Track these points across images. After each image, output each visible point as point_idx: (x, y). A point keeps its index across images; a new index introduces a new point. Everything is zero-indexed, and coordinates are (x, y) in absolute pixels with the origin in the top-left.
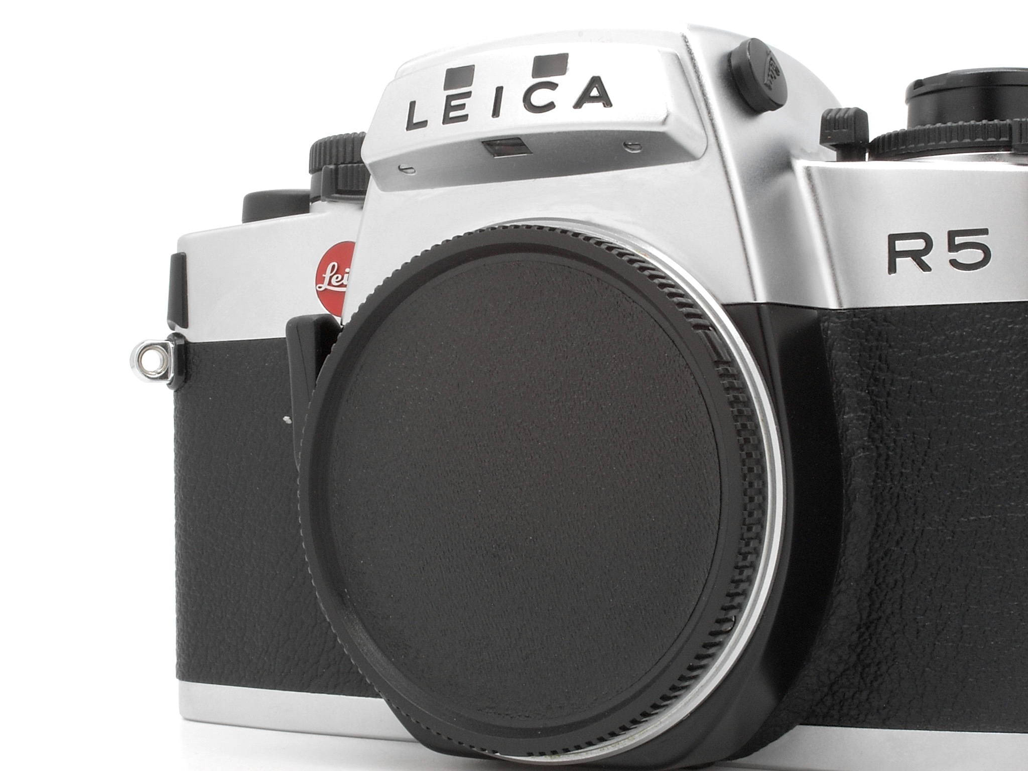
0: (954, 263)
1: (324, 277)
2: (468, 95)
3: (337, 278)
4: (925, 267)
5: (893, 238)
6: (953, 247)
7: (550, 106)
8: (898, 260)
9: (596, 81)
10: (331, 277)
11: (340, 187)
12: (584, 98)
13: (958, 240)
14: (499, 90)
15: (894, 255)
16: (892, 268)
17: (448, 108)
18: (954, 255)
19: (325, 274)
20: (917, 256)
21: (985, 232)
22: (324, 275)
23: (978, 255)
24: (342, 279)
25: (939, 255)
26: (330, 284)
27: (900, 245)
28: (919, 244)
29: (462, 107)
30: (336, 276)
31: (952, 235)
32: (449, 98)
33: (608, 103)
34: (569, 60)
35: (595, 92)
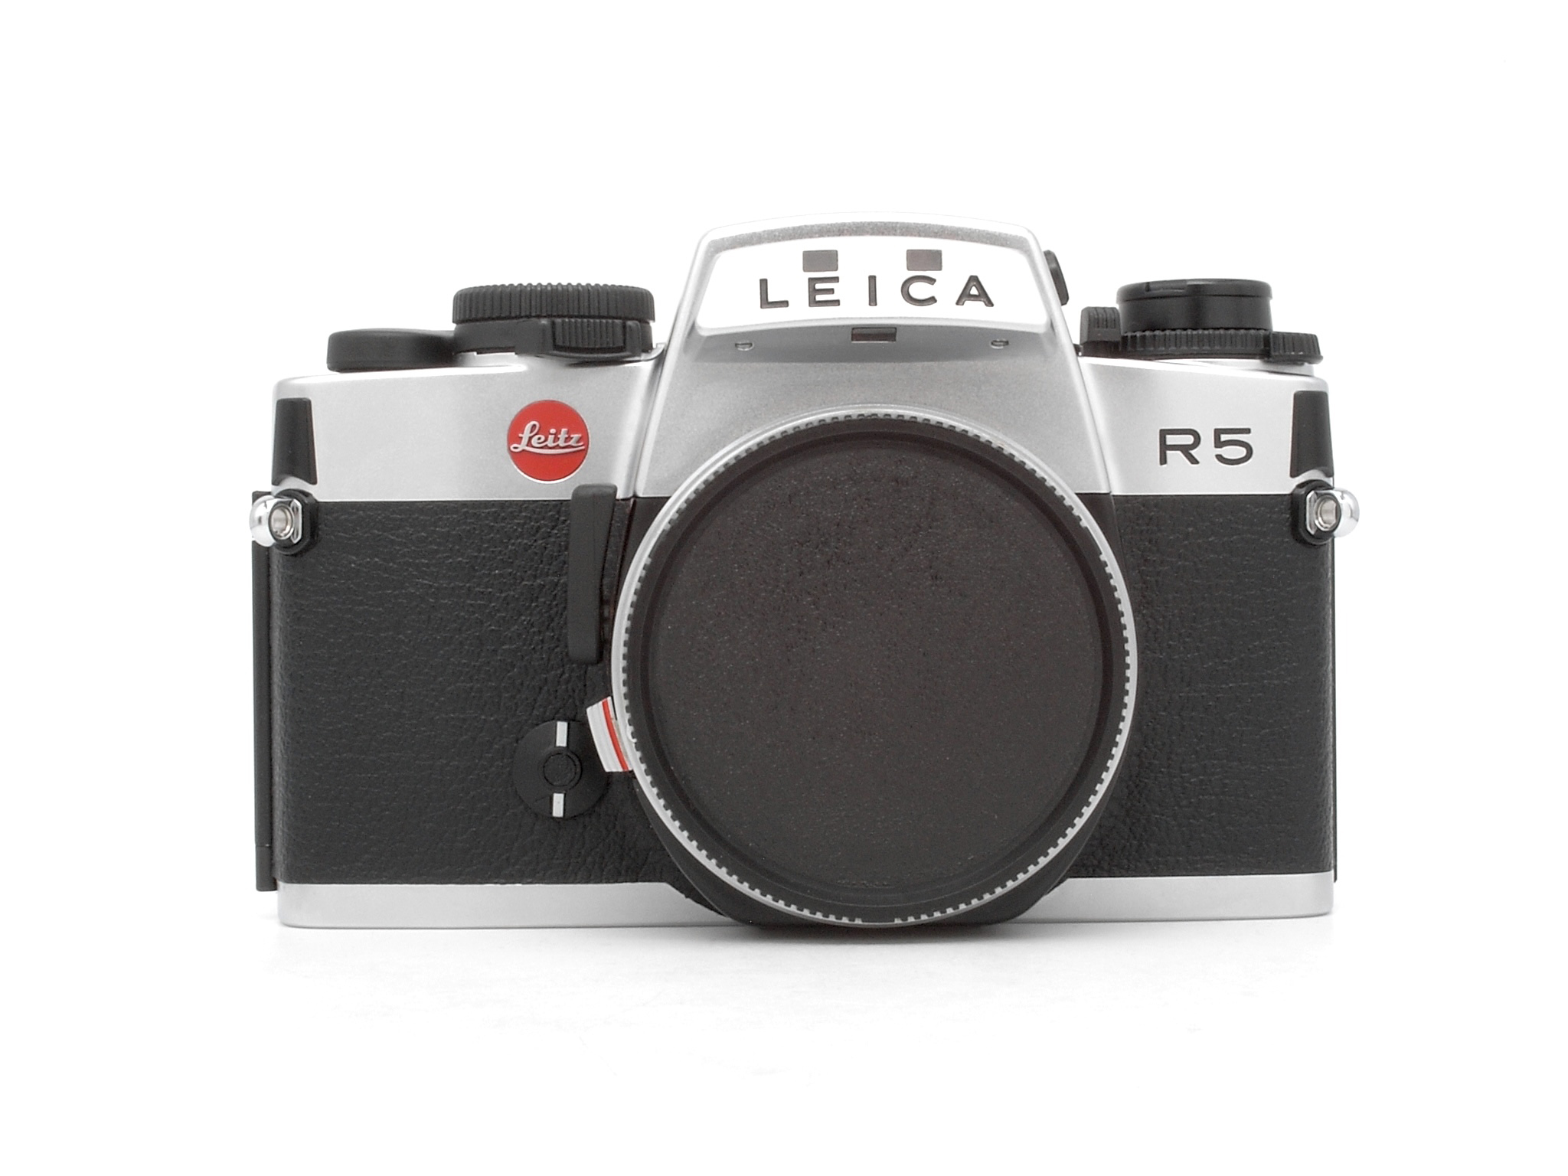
0: (1220, 458)
1: (521, 438)
2: (836, 279)
3: (539, 439)
4: (1194, 461)
5: (1164, 433)
6: (1219, 444)
7: (932, 300)
8: (1168, 452)
9: (974, 280)
10: (530, 438)
11: (559, 343)
12: (964, 296)
13: (1224, 437)
14: (872, 279)
15: (1164, 448)
16: (1163, 460)
17: (813, 292)
18: (1219, 451)
19: (523, 433)
20: (1186, 450)
21: (1248, 431)
22: (520, 435)
23: (1242, 452)
24: (546, 440)
25: (1206, 450)
26: (529, 444)
27: (1171, 440)
28: (1188, 440)
29: (831, 291)
30: (537, 437)
31: (1218, 433)
32: (812, 281)
33: (989, 303)
34: (943, 257)
35: (974, 291)
